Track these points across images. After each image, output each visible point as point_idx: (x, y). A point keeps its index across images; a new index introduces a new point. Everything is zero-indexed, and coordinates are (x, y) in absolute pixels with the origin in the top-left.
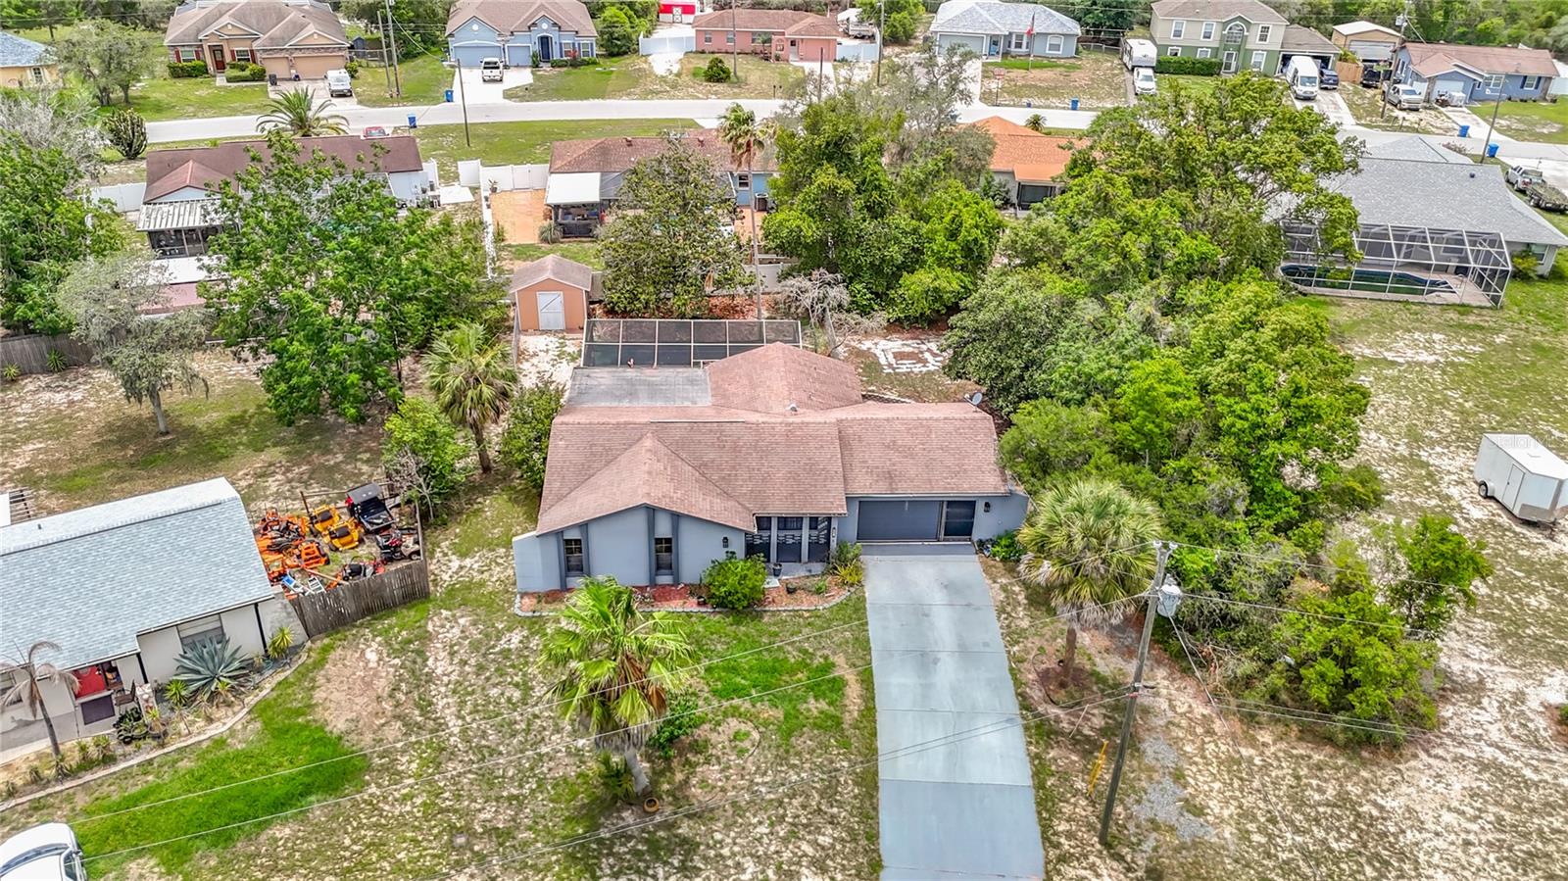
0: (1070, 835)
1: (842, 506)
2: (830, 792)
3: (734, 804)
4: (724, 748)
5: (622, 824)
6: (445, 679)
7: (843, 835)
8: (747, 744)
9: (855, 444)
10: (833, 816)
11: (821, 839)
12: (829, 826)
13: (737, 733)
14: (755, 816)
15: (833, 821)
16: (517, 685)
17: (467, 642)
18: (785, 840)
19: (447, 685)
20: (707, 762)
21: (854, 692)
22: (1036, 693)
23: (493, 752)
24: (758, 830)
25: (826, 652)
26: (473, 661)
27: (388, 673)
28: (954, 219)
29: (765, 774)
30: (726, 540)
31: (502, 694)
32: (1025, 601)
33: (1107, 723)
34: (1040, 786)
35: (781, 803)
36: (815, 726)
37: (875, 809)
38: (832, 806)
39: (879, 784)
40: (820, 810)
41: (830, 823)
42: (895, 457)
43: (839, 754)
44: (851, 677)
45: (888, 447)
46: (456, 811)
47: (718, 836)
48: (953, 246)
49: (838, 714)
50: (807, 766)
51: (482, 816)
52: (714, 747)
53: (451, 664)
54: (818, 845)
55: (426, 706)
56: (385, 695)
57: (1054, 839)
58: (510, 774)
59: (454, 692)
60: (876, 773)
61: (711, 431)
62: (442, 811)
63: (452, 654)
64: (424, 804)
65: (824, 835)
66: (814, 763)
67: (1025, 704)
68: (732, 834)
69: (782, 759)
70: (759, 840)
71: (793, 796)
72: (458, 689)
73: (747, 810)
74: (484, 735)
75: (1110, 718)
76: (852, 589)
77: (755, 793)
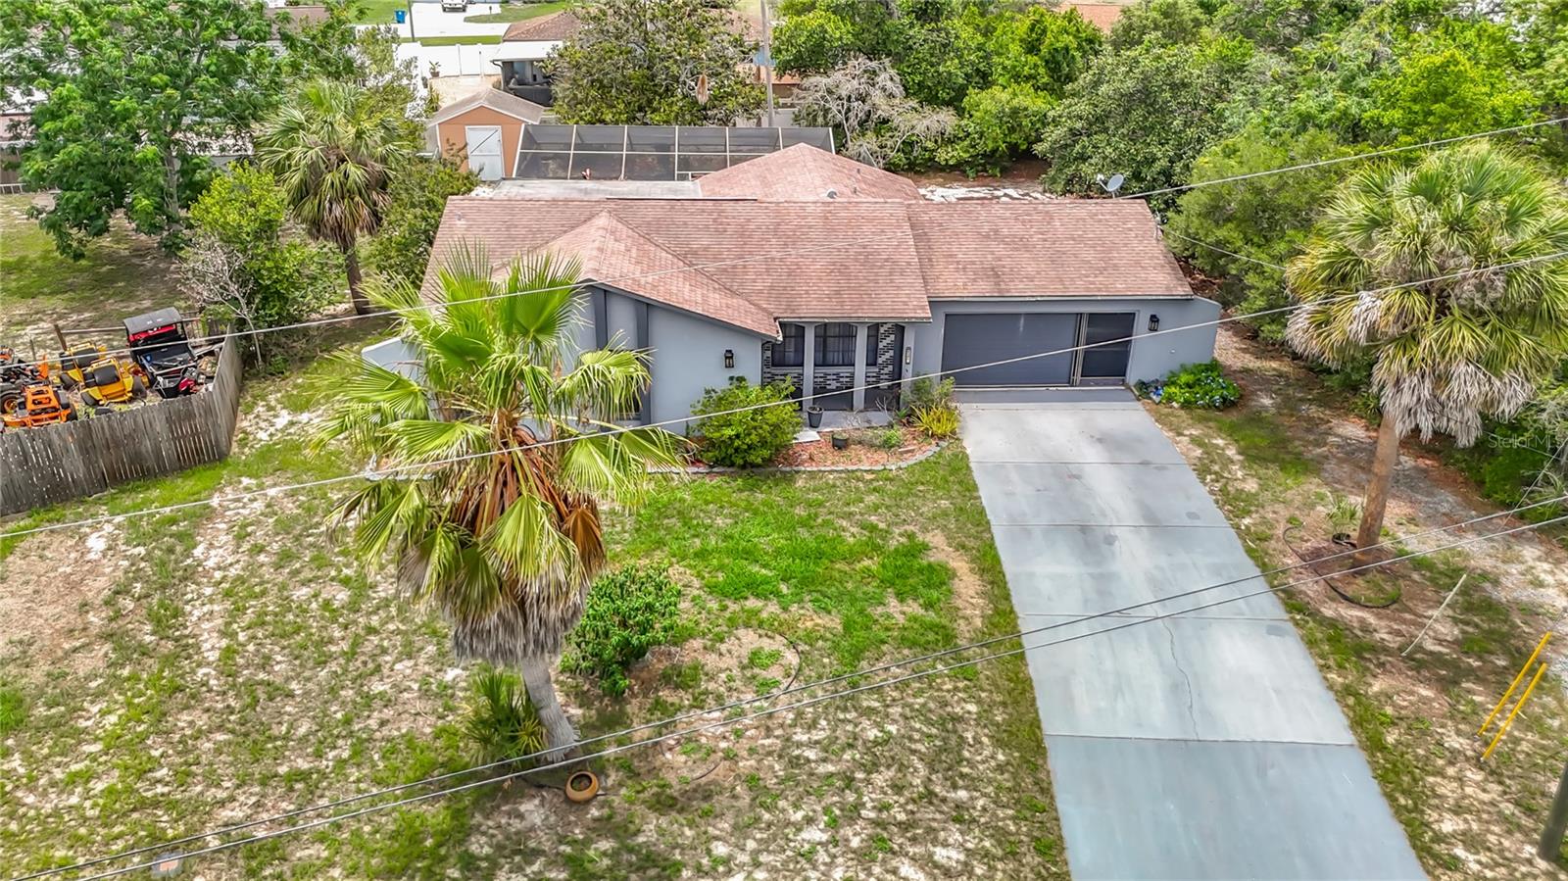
0: (1473, 842)
1: (923, 308)
2: (947, 759)
3: (752, 781)
4: (731, 679)
5: (517, 825)
6: (218, 575)
7: (987, 844)
8: (774, 673)
9: (935, 234)
10: (959, 806)
11: (940, 854)
12: (954, 827)
13: (755, 655)
14: (796, 807)
15: (960, 816)
16: (346, 582)
17: (272, 520)
18: (864, 858)
19: (217, 584)
20: (698, 704)
21: (968, 585)
22: (1310, 586)
23: (275, 691)
24: (804, 835)
25: (910, 528)
26: (274, 548)
27: (116, 568)
28: (1033, 26)
29: (813, 725)
30: (729, 356)
31: (316, 596)
32: (1241, 458)
33: (1463, 632)
34: (1373, 745)
35: (849, 781)
36: (903, 641)
37: (1046, 790)
38: (955, 787)
39: (1047, 743)
40: (931, 794)
41: (956, 820)
42: (1000, 250)
43: (956, 689)
44: (960, 564)
45: (987, 237)
46: (172, 805)
47: (720, 849)
48: (1033, 59)
49: (945, 621)
50: (895, 711)
51: (225, 814)
52: (712, 678)
53: (235, 553)
54: (936, 866)
55: (167, 619)
56: (98, 601)
57: (1441, 848)
58: (302, 731)
59: (227, 594)
60: (1036, 724)
61: (703, 211)
62: (142, 805)
63: (240, 538)
64: (110, 791)
65: (945, 845)
66: (910, 706)
67: (1294, 603)
68: (751, 845)
69: (850, 702)
70: (809, 856)
71: (873, 767)
72: (237, 593)
73: (781, 795)
74: (266, 663)
75: (1467, 623)
76: (944, 444)
77: (795, 762)
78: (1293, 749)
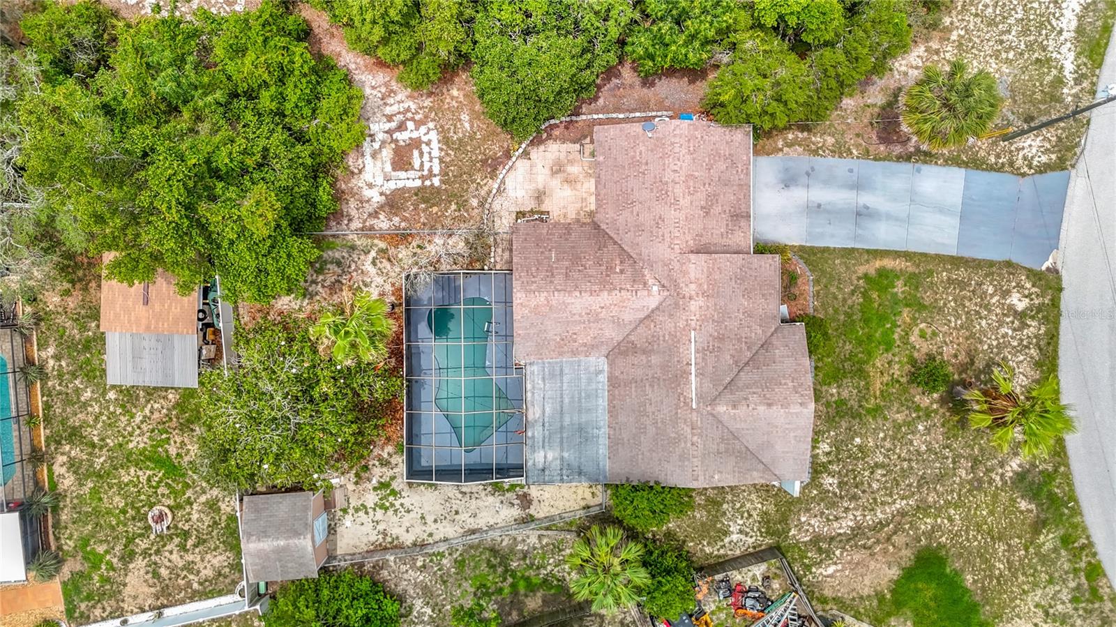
0: (998, 156)
2: (962, 285)
3: (967, 339)
4: (932, 344)
6: (859, 518)
7: (988, 279)
8: (929, 331)
10: (976, 284)
11: (990, 292)
12: (983, 287)
13: (921, 336)
15: (980, 284)
18: (990, 311)
19: (863, 517)
20: (941, 354)
21: (888, 263)
22: (898, 149)
25: (854, 277)
26: (844, 505)
29: (950, 321)
34: (966, 165)
35: (968, 313)
36: (916, 289)
37: (974, 260)
38: (970, 284)
39: (959, 256)
40: (972, 291)
42: (717, 209)
43: (936, 277)
44: (878, 264)
45: (707, 213)
46: (960, 490)
47: (986, 347)
49: (908, 274)
50: (944, 296)
51: (964, 475)
52: (931, 350)
53: (844, 518)
54: (993, 293)
55: (881, 525)
56: (869, 552)
57: (999, 165)
58: (938, 465)
59: (871, 511)
60: (952, 257)
62: (959, 498)
63: (838, 518)
64: (955, 510)
65: (987, 290)
66: (942, 292)
67: (906, 158)
68: (984, 339)
69: (940, 310)
70: (989, 325)
71: (964, 306)
72: (872, 507)
73: (970, 331)
74: (910, 485)
76: (792, 254)
77: (962, 327)
78: (966, 188)
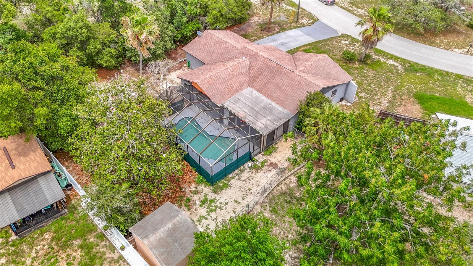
2: (328, 45)
6: (386, 99)
8: (334, 54)
15: (332, 43)
16: (370, 86)
17: (375, 103)
18: (342, 46)
19: (386, 97)
21: (303, 48)
23: (384, 81)
26: (377, 97)
27: (399, 110)
29: (336, 51)
31: (375, 87)
34: (295, 28)
35: (338, 48)
37: (323, 40)
44: (301, 50)
46: (398, 79)
50: (327, 48)
51: (393, 76)
53: (382, 101)
55: (394, 98)
56: (403, 105)
58: (383, 77)
59: (386, 95)
60: (317, 41)
62: (401, 80)
63: (380, 103)
64: (405, 83)
69: (330, 50)
71: (335, 47)
72: (384, 94)
74: (385, 84)
77: (340, 50)
78: (301, 31)
